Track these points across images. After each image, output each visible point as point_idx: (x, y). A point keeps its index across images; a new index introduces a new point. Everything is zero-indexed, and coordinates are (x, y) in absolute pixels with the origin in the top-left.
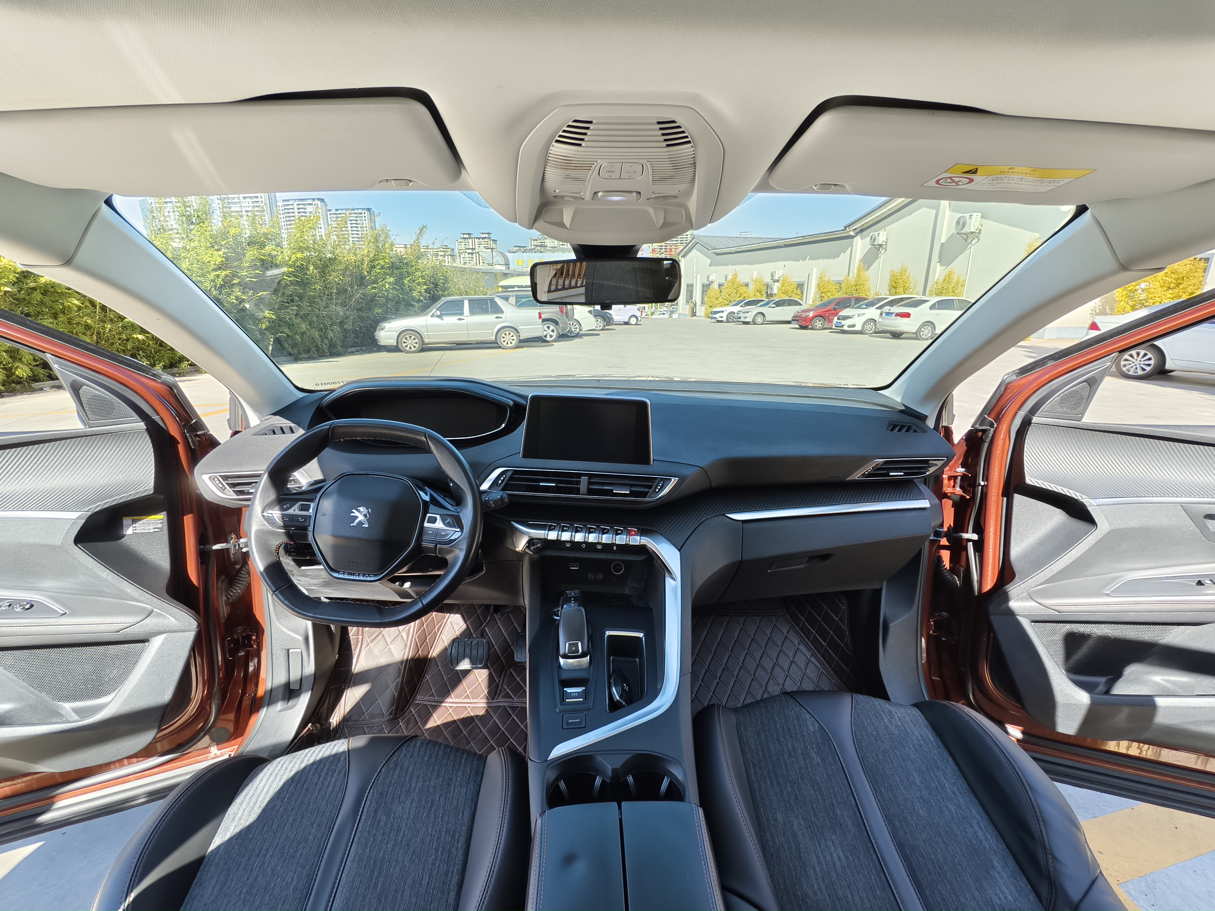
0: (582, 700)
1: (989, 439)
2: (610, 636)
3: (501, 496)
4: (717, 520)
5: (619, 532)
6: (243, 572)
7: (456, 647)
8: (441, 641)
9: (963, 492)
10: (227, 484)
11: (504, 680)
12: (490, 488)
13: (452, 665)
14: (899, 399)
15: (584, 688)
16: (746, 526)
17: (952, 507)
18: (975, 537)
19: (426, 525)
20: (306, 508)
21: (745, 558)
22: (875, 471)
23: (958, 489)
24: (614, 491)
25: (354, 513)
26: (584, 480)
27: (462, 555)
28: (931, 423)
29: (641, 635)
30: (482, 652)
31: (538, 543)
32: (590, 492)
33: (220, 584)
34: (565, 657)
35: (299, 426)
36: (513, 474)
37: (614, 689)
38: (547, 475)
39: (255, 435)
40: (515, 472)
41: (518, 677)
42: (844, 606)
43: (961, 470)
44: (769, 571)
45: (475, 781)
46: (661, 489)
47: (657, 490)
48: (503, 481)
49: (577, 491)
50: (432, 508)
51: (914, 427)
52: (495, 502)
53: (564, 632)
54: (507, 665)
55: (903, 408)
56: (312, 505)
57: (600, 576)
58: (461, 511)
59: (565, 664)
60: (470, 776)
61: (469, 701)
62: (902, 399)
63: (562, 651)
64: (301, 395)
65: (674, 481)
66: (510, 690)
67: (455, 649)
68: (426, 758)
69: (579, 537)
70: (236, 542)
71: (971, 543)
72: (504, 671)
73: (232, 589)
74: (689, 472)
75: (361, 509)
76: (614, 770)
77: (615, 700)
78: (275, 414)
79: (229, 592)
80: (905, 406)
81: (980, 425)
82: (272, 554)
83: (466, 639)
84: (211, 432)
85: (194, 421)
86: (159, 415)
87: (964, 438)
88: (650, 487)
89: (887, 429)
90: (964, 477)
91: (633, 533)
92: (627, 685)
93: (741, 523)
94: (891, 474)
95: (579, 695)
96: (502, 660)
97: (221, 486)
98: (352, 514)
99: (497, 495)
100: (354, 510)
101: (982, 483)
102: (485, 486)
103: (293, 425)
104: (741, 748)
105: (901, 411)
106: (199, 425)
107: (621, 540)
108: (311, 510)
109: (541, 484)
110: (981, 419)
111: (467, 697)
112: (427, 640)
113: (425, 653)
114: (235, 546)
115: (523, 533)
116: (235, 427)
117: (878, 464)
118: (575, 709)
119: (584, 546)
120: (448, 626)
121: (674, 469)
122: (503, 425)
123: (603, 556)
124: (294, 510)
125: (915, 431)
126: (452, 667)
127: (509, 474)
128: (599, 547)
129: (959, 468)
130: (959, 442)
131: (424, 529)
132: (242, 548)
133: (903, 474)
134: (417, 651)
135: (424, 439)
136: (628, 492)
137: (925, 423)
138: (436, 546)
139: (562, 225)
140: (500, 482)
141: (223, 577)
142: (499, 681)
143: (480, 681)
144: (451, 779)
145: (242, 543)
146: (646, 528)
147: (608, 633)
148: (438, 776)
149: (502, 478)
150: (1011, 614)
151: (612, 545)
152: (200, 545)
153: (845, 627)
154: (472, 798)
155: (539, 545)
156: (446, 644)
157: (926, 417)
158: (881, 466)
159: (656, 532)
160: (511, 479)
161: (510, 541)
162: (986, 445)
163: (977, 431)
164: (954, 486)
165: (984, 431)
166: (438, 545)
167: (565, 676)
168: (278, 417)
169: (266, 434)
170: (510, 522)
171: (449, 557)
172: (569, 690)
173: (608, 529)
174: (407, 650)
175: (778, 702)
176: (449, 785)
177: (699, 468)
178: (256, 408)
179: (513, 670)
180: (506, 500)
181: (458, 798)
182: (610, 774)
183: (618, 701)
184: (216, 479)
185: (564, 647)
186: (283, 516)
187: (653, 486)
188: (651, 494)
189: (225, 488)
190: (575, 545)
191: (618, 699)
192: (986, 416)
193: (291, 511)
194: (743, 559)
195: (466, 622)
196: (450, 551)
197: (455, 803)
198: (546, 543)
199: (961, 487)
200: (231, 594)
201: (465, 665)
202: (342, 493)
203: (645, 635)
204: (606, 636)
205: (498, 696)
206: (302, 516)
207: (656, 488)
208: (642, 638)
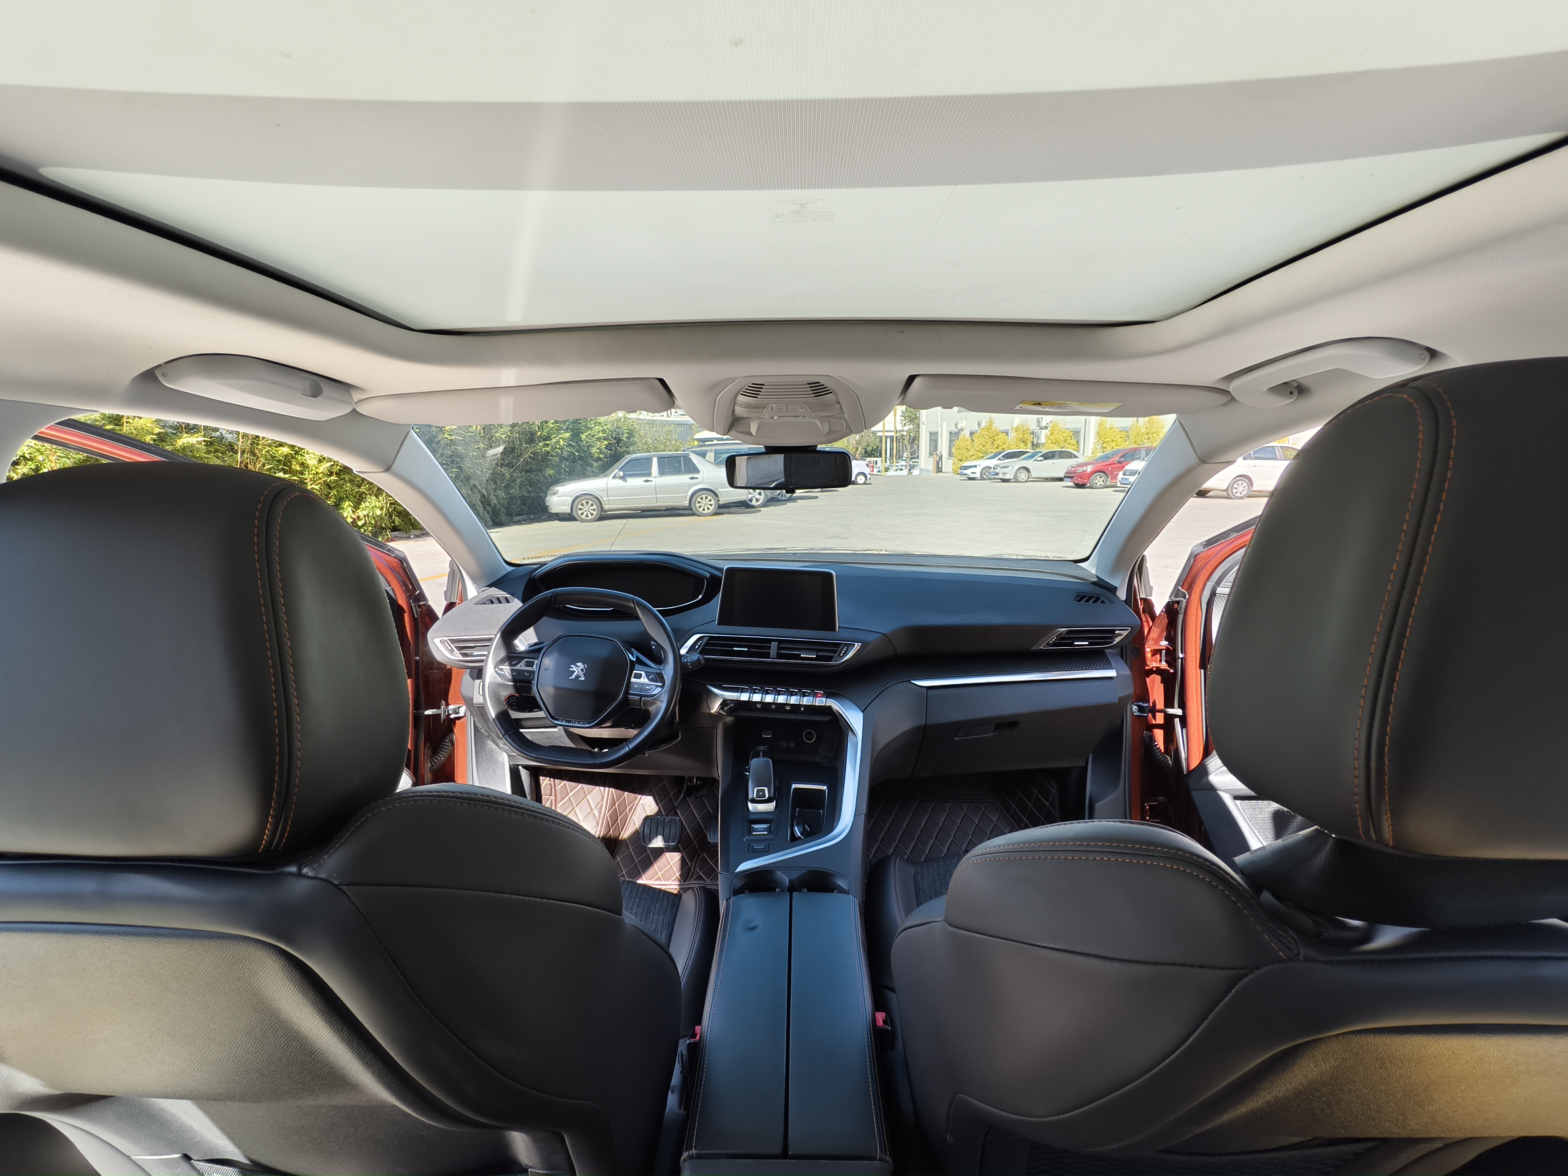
0: (766, 833)
1: (1183, 610)
2: (795, 789)
3: (698, 658)
4: (901, 687)
5: (806, 694)
6: (447, 741)
7: (648, 824)
8: (633, 823)
9: (1168, 666)
10: (455, 646)
11: (696, 864)
12: (687, 653)
13: (645, 842)
14: (1094, 572)
15: (769, 825)
16: (930, 692)
17: (1161, 683)
18: (1179, 712)
19: (633, 680)
20: (530, 664)
21: (929, 722)
22: (1059, 640)
23: (1164, 663)
24: (802, 656)
25: (572, 668)
26: (774, 645)
27: (663, 706)
28: (1122, 595)
29: (825, 788)
30: (675, 830)
31: (731, 703)
32: (779, 656)
33: (426, 750)
34: (754, 801)
35: (513, 596)
36: (708, 640)
37: (796, 828)
38: (741, 641)
39: (476, 604)
40: (711, 638)
41: (711, 861)
42: (1054, 790)
43: (1164, 643)
44: (956, 739)
45: (671, 911)
46: (846, 653)
47: (842, 655)
48: (699, 646)
49: (768, 656)
50: (637, 666)
51: (1102, 598)
52: (692, 663)
53: (752, 781)
54: (699, 849)
55: (1096, 580)
56: (536, 662)
57: (792, 744)
58: (663, 669)
59: (754, 808)
60: (667, 907)
61: (660, 883)
62: (1096, 572)
63: (750, 797)
64: (510, 569)
65: (857, 646)
66: (703, 873)
67: (648, 827)
68: (627, 893)
69: (769, 698)
70: (446, 708)
71: (1178, 719)
72: (697, 855)
73: (436, 757)
74: (870, 637)
75: (579, 664)
76: (790, 881)
77: (797, 836)
78: (490, 586)
79: (434, 759)
80: (1098, 577)
81: (1175, 597)
82: (501, 703)
83: (659, 817)
84: (430, 603)
85: (418, 592)
86: (390, 586)
87: (1164, 610)
88: (835, 652)
89: (1074, 600)
90: (1167, 650)
91: (820, 695)
92: (809, 827)
93: (926, 689)
94: (1075, 643)
95: (764, 830)
96: (694, 844)
97: (450, 648)
98: (571, 669)
99: (695, 657)
100: (572, 666)
101: (1181, 656)
102: (683, 651)
103: (508, 596)
104: (916, 893)
105: (1094, 583)
106: (422, 597)
107: (806, 701)
108: (535, 667)
109: (734, 649)
110: (1176, 592)
111: (659, 879)
112: (619, 821)
113: (616, 834)
114: (445, 711)
115: (716, 695)
116: (451, 599)
117: (1061, 634)
118: (761, 839)
119: (773, 707)
120: (639, 808)
121: (858, 635)
122: (701, 596)
123: (792, 717)
124: (521, 666)
125: (1103, 602)
126: (644, 844)
127: (706, 639)
128: (788, 708)
129: (1162, 641)
130: (1160, 615)
131: (631, 684)
132: (451, 714)
133: (1087, 643)
134: (608, 830)
135: (632, 605)
136: (815, 656)
137: (1115, 595)
138: (641, 699)
139: (750, 434)
140: (697, 647)
141: (428, 744)
142: (691, 865)
143: (672, 863)
144: (651, 909)
145: (451, 709)
146: (832, 691)
147: (794, 786)
148: (638, 906)
149: (699, 644)
150: (1212, 789)
151: (799, 706)
152: (415, 710)
153: (1056, 811)
154: (669, 923)
155: (732, 705)
156: (637, 826)
157: (1116, 588)
158: (1065, 635)
159: (842, 695)
160: (707, 644)
161: (705, 704)
162: (1181, 617)
163: (1174, 602)
164: (1161, 661)
165: (1178, 602)
166: (643, 698)
167: (752, 817)
168: (493, 588)
169: (485, 604)
170: (705, 685)
171: (652, 709)
172: (756, 826)
173: (796, 692)
174: (599, 827)
175: (956, 857)
176: (648, 913)
177: (881, 635)
178: (474, 580)
179: (706, 854)
180: (702, 662)
181: (657, 923)
182: (788, 885)
183: (799, 837)
184: (446, 643)
185: (753, 793)
186: (512, 670)
187: (837, 650)
188: (836, 658)
189: (454, 651)
190: (766, 706)
191: (799, 835)
192: (1180, 588)
193: (518, 667)
194: (927, 723)
195: (657, 804)
196: (653, 703)
197: (654, 926)
198: (739, 704)
199: (1166, 661)
200: (436, 761)
201: (658, 842)
202: (562, 652)
203: (827, 788)
204: (792, 788)
205: (690, 879)
206: (528, 671)
207: (841, 652)
208: (824, 791)
